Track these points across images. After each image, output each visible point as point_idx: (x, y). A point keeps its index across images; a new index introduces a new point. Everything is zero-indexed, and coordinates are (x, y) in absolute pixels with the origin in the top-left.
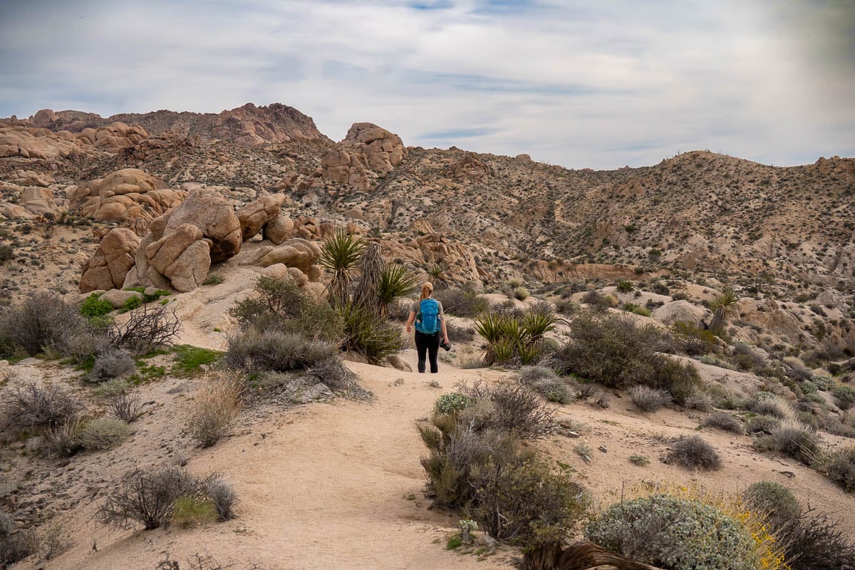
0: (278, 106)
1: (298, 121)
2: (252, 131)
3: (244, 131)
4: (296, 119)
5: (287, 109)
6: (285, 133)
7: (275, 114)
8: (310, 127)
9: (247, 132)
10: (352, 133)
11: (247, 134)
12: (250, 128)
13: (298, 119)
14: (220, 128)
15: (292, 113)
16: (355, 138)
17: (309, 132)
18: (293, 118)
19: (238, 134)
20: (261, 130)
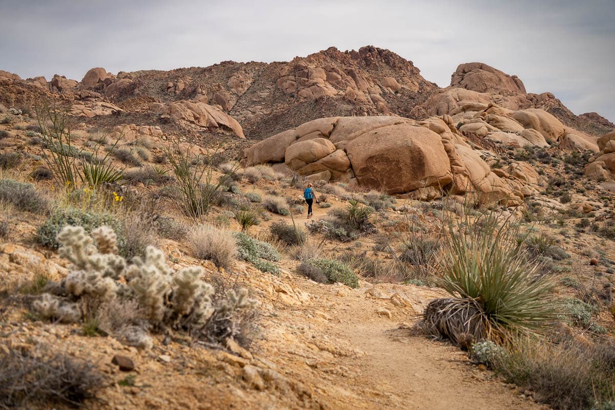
0: (370, 49)
1: (394, 67)
2: (321, 80)
3: (310, 81)
4: (391, 64)
5: (380, 52)
6: (374, 82)
7: (366, 59)
8: (409, 74)
9: (315, 81)
10: (456, 77)
11: (314, 84)
12: (320, 77)
13: (394, 63)
14: (286, 78)
15: (386, 57)
16: (459, 83)
17: (405, 79)
18: (387, 63)
19: (304, 84)
20: (338, 78)
